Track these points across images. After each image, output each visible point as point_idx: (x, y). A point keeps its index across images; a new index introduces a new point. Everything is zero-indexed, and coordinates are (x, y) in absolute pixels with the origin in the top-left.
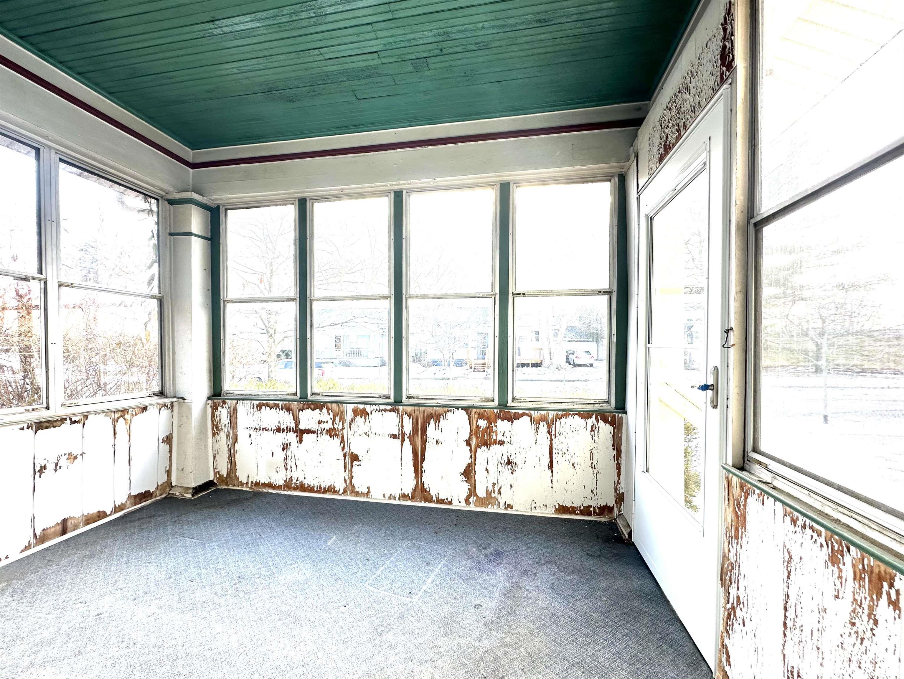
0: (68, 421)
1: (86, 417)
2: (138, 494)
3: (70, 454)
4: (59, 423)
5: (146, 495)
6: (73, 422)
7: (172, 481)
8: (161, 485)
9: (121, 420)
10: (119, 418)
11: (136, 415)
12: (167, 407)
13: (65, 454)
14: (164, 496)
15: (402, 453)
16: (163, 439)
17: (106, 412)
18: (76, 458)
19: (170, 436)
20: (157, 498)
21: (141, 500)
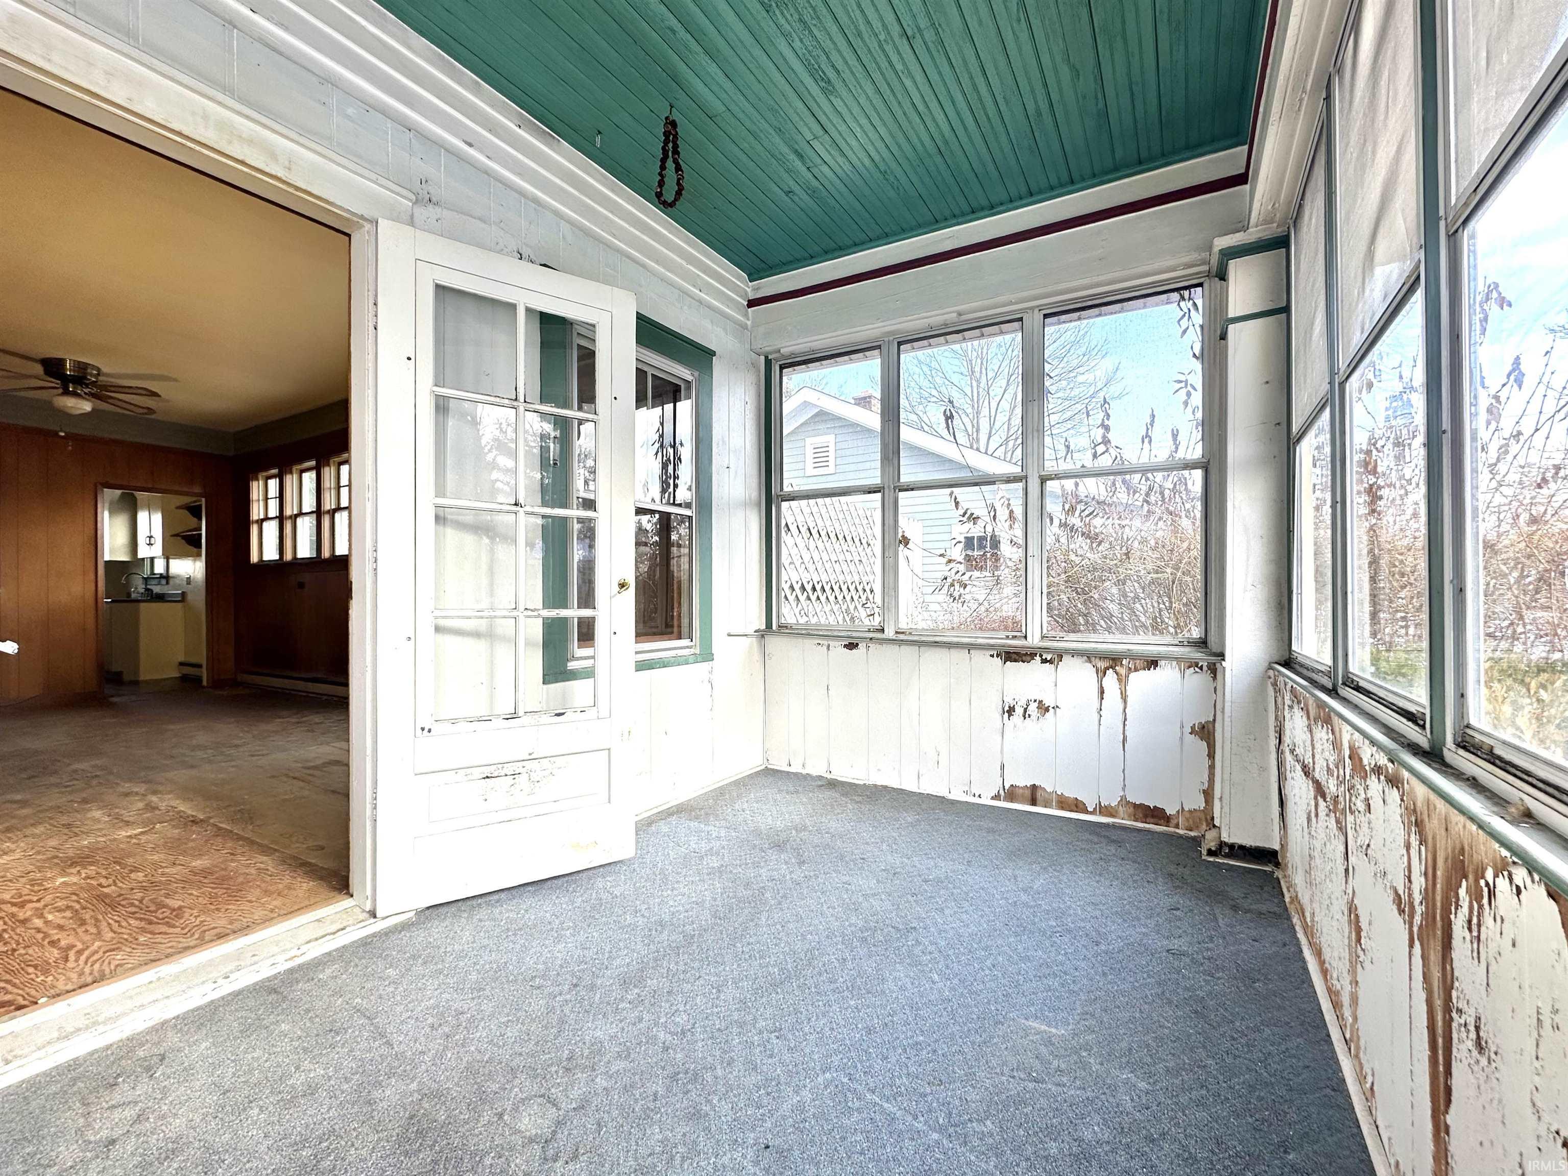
0: (1038, 658)
1: (1060, 657)
2: (1141, 804)
3: (1040, 702)
4: (1028, 658)
5: (1155, 814)
6: (1044, 661)
7: (1215, 815)
8: (1190, 811)
9: (1110, 672)
10: (1107, 668)
11: (1136, 670)
12: (1201, 668)
13: (1035, 701)
14: (1193, 834)
15: (1411, 970)
16: (1193, 728)
17: (1089, 656)
18: (1047, 710)
19: (1211, 726)
20: (1177, 831)
21: (1146, 816)
